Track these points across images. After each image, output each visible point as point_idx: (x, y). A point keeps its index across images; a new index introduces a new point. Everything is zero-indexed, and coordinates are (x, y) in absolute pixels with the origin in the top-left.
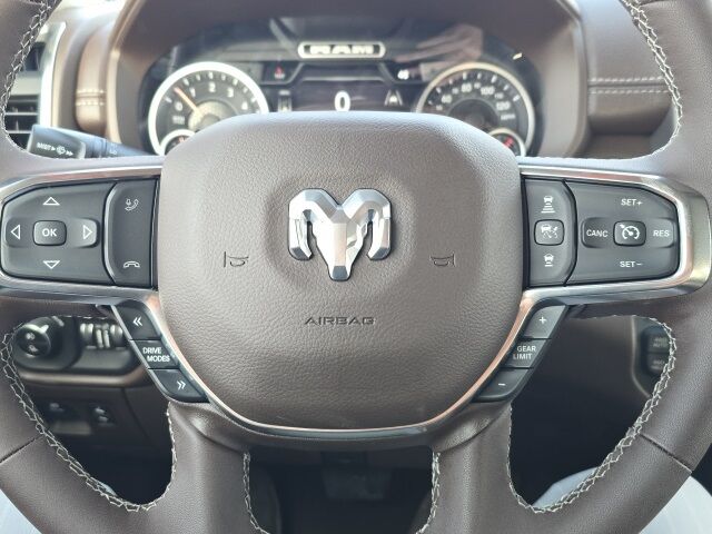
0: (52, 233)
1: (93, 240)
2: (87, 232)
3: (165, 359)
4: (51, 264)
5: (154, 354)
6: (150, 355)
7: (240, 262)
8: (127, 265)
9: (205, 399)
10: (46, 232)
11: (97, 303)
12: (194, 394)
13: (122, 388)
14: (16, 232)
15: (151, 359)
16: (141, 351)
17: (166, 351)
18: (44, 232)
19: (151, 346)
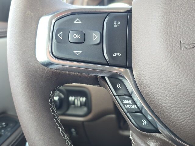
0: (78, 36)
1: (98, 41)
2: (95, 37)
3: (134, 107)
4: (77, 53)
5: (128, 104)
6: (127, 104)
7: (191, 46)
8: (115, 55)
9: (158, 132)
10: (75, 36)
11: (99, 75)
12: (151, 128)
13: (83, 122)
14: (60, 35)
15: (127, 106)
16: (122, 102)
17: (135, 103)
18: (74, 36)
19: (127, 99)
